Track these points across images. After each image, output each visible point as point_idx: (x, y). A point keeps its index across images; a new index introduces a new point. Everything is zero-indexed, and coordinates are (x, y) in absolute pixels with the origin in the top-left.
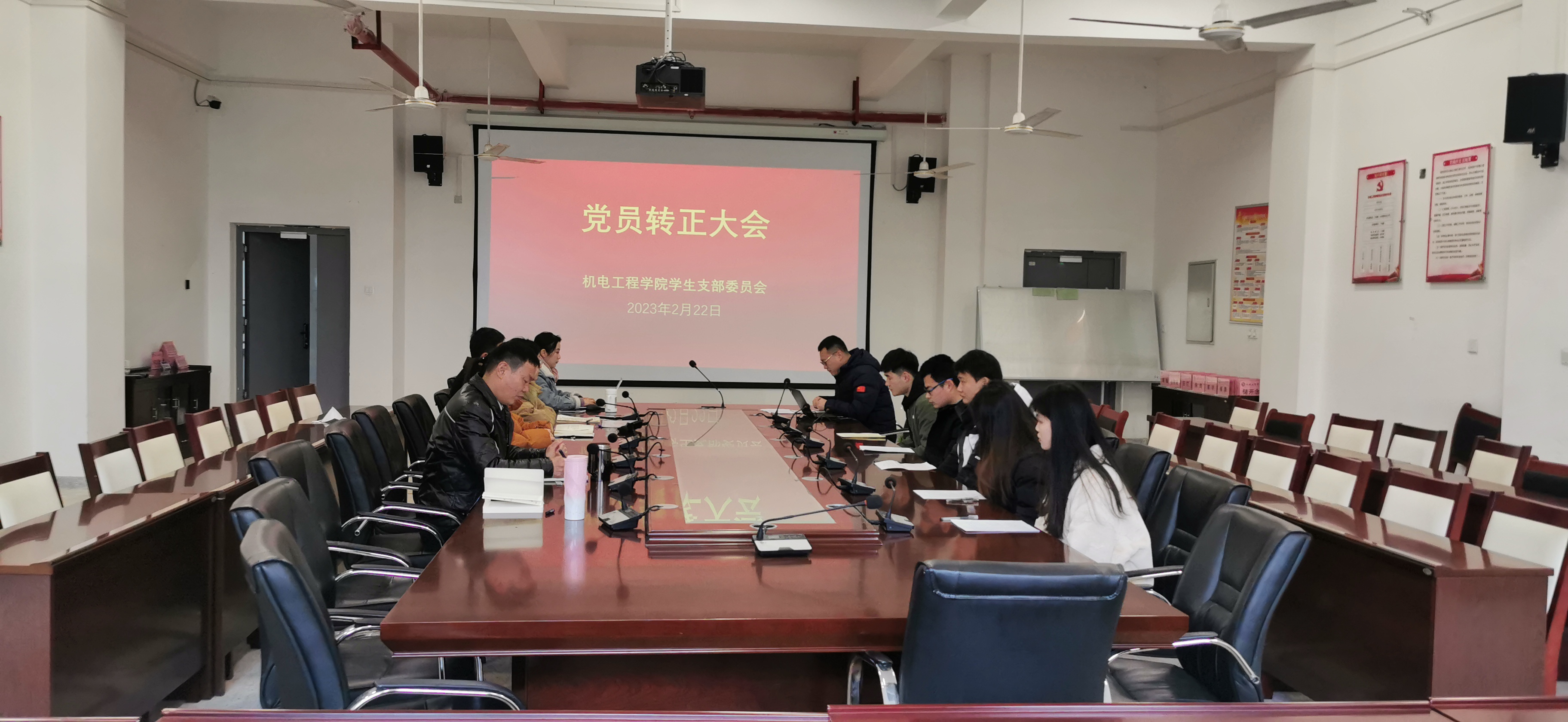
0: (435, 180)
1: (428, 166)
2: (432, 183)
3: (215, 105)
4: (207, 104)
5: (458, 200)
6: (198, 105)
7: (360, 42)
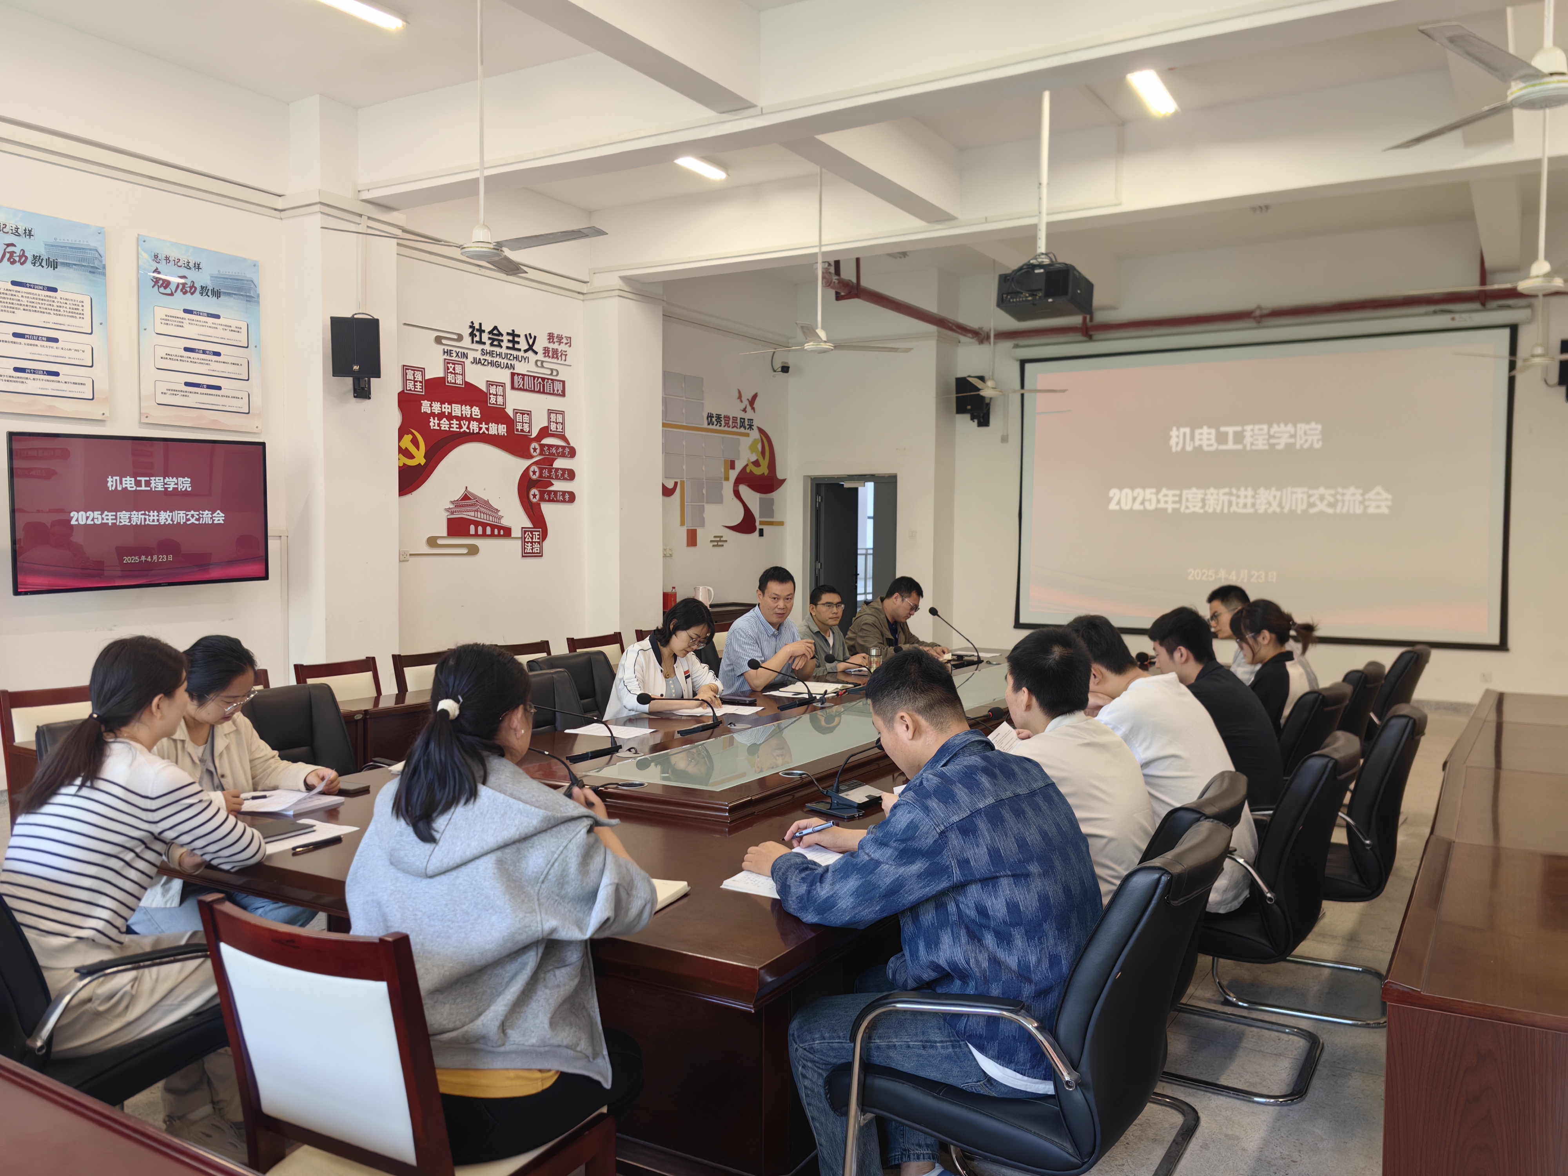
0: (984, 421)
1: (969, 407)
2: (980, 424)
3: (785, 369)
4: (780, 369)
5: (1005, 439)
6: (775, 371)
7: (843, 294)
